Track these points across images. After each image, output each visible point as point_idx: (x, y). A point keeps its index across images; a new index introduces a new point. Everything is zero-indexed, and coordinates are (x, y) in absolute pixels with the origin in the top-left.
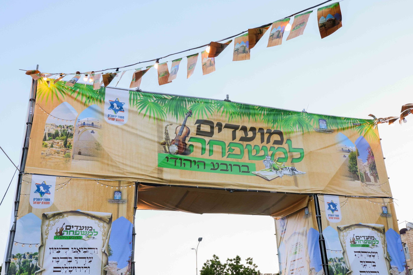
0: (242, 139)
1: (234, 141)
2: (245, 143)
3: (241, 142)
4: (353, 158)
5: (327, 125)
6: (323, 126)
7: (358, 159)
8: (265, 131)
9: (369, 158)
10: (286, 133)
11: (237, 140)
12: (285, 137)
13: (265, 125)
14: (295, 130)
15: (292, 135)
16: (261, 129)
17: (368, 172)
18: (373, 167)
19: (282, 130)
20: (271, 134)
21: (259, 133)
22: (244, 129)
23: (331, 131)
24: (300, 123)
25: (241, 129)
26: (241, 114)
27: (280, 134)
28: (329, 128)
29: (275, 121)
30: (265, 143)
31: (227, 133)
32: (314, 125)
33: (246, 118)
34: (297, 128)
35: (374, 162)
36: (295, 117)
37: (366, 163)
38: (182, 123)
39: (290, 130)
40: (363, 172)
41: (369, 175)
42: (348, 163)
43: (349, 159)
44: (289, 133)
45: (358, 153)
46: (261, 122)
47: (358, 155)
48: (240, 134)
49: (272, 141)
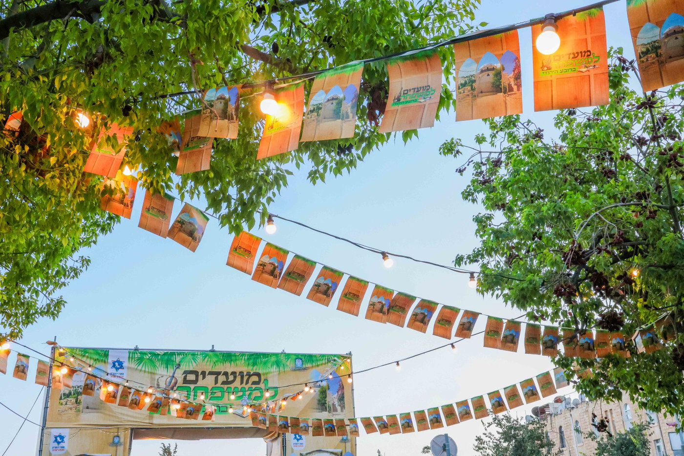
0: (224, 383)
1: (217, 385)
2: (226, 386)
3: (222, 386)
4: (323, 393)
5: (303, 364)
6: (299, 363)
7: (328, 392)
8: (245, 374)
9: (339, 390)
10: (264, 374)
11: (219, 385)
12: (263, 378)
13: (245, 369)
14: (272, 370)
15: (269, 376)
16: (241, 373)
17: (336, 403)
18: (341, 399)
19: (260, 372)
20: (250, 375)
21: (240, 376)
22: (226, 374)
23: (305, 369)
24: (278, 363)
25: (223, 374)
26: (224, 361)
27: (258, 375)
28: (304, 366)
29: (254, 364)
30: (244, 385)
31: (210, 379)
32: (290, 364)
33: (228, 364)
34: (274, 369)
35: (343, 394)
36: (273, 359)
37: (336, 395)
38: (171, 375)
39: (267, 371)
40: (331, 404)
41: (336, 406)
42: (318, 397)
43: (319, 393)
44: (267, 374)
45: (328, 387)
46: (241, 366)
47: (329, 389)
48: (222, 378)
49: (250, 382)
